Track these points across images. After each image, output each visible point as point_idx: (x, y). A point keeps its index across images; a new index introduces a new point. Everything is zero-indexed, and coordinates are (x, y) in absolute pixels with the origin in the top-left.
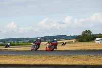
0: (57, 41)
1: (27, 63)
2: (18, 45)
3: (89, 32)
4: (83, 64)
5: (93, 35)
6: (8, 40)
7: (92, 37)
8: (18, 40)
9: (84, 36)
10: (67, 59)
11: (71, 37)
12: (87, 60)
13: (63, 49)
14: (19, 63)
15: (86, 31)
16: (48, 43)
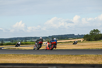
0: (56, 40)
1: (35, 63)
2: (26, 44)
3: (97, 31)
4: (91, 63)
5: (101, 34)
6: (16, 39)
7: (100, 36)
8: (26, 39)
9: (92, 35)
10: (75, 58)
11: (79, 37)
12: (95, 59)
13: (71, 48)
14: (27, 62)
15: (94, 31)
16: (48, 42)
